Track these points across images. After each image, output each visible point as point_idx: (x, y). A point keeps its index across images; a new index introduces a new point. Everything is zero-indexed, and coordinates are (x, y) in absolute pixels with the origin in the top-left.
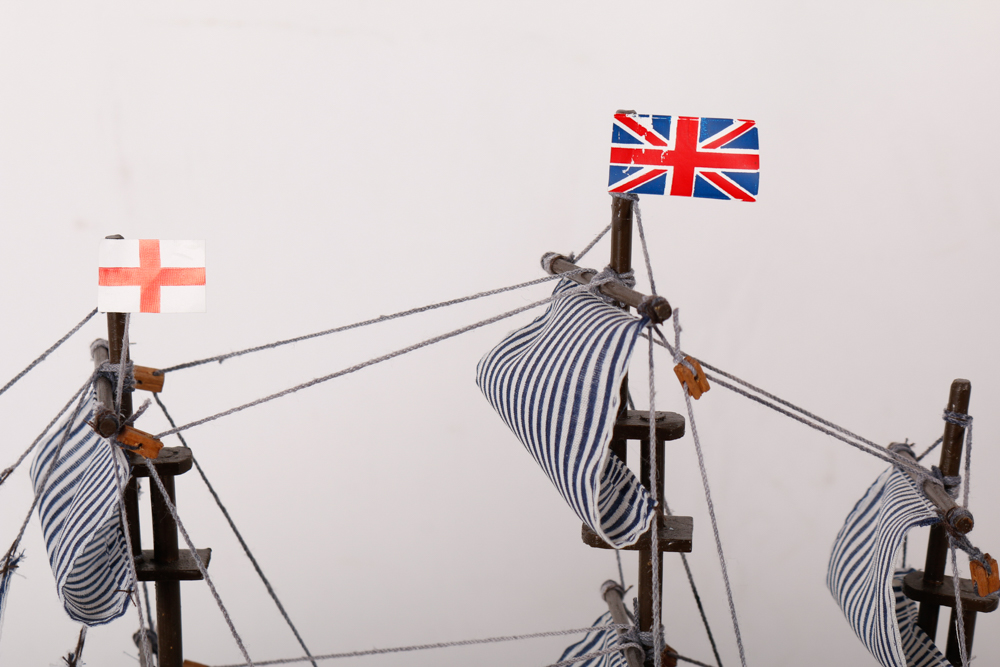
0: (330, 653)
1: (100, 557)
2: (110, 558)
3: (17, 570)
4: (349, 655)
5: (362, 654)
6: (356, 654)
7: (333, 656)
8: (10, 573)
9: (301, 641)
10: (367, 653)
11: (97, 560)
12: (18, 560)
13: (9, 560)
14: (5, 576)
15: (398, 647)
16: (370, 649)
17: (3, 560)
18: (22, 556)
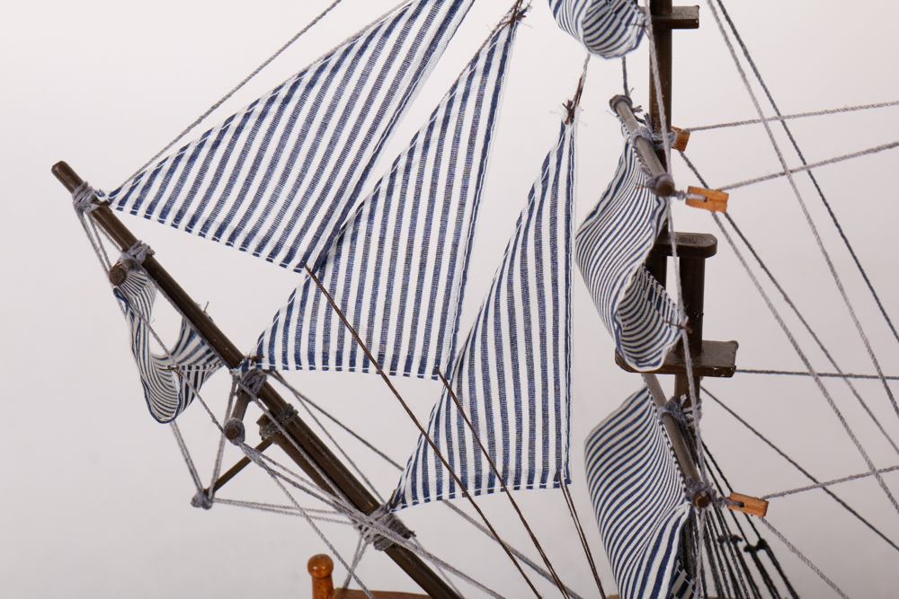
0: (801, 113)
1: (601, 8)
2: (612, 7)
3: (524, 20)
4: (821, 113)
5: (833, 112)
6: (827, 112)
7: (804, 115)
8: (517, 24)
9: (772, 102)
10: (838, 110)
11: (597, 12)
12: (525, 11)
13: (515, 12)
14: (512, 27)
15: (870, 104)
16: (842, 107)
17: (510, 11)
18: (529, 6)
